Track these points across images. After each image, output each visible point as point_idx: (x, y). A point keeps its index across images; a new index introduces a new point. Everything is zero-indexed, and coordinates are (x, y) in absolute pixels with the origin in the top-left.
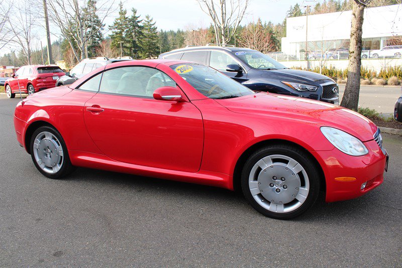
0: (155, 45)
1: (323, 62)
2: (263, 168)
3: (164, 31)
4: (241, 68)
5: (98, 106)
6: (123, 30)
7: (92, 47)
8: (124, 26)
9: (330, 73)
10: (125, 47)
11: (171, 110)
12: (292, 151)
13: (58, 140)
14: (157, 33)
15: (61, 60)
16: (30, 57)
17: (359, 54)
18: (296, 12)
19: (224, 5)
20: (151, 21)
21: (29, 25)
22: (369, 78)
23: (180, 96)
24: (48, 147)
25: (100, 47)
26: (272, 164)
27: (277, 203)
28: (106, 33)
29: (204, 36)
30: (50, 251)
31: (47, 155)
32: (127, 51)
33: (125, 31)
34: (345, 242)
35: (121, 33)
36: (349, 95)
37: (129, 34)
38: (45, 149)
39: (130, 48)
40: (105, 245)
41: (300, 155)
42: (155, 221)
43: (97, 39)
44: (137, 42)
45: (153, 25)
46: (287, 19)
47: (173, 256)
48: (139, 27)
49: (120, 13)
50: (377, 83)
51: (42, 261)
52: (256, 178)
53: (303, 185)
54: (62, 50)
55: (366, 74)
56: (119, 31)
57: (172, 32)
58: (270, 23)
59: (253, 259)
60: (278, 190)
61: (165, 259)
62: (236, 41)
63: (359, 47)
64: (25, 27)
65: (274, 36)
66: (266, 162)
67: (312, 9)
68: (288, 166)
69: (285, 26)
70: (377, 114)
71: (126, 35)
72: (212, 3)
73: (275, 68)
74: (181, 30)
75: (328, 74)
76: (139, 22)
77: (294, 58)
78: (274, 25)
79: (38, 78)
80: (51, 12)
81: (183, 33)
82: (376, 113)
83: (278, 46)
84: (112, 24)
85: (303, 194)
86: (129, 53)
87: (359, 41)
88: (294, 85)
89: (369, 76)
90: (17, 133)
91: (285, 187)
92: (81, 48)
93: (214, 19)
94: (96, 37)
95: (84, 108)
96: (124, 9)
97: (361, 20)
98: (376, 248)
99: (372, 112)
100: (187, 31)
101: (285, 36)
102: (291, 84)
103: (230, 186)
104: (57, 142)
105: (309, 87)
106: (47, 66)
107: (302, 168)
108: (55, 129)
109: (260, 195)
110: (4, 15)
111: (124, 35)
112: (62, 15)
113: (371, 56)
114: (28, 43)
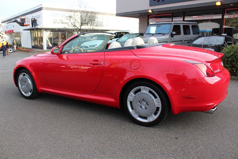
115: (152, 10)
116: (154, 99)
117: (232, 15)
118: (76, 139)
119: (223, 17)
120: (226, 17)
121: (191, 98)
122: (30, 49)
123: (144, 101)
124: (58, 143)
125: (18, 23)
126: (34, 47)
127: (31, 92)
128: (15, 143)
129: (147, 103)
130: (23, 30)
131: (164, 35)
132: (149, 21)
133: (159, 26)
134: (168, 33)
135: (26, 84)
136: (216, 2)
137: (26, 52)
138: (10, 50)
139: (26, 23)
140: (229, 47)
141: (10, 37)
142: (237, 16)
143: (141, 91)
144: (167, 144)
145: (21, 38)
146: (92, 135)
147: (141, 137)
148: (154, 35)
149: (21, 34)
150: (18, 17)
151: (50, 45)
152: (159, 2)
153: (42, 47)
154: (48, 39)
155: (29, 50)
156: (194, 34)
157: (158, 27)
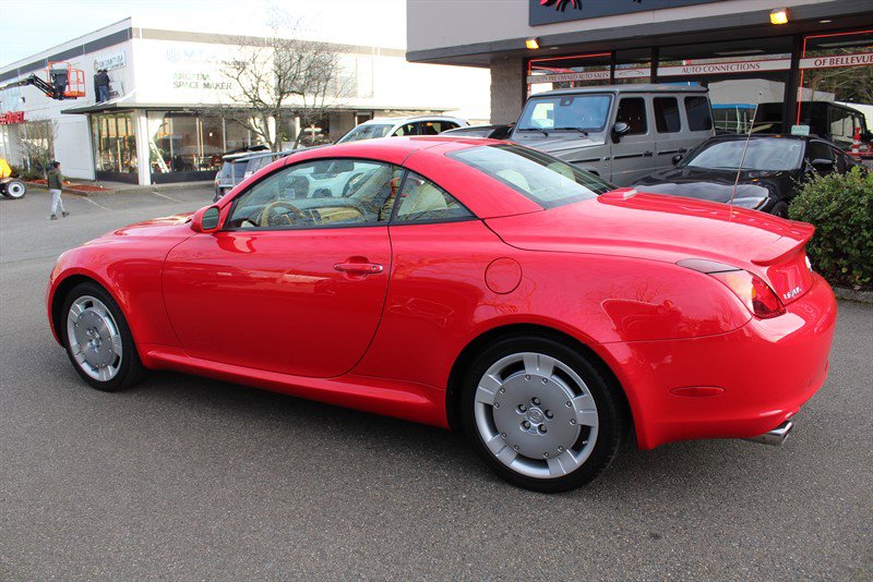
115: (538, 40)
116: (573, 396)
117: (828, 59)
118: (298, 547)
119: (795, 63)
120: (805, 64)
121: (705, 394)
122: (90, 184)
123: (536, 404)
124: (236, 566)
125: (43, 86)
126: (102, 175)
127: (115, 366)
128: (78, 570)
129: (546, 413)
130: (62, 112)
131: (586, 134)
132: (529, 80)
133: (568, 103)
134: (602, 129)
135: (98, 336)
136: (769, 12)
137: (72, 196)
138: (16, 190)
139: (71, 88)
140: (823, 181)
141: (10, 139)
142: (844, 61)
143: (524, 368)
144: (621, 558)
145: (55, 142)
146: (354, 531)
147: (530, 533)
148: (550, 135)
149: (55, 129)
150: (40, 65)
151: (165, 169)
152: (563, 10)
153: (133, 177)
154: (154, 146)
155: (84, 188)
156: (693, 128)
157: (562, 104)
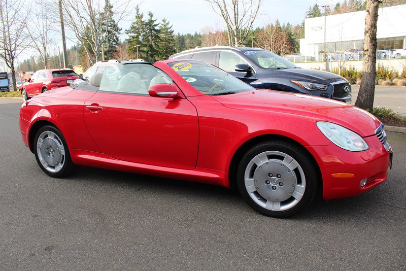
0: (172, 48)
1: (342, 62)
2: (259, 166)
3: (181, 35)
4: (250, 68)
5: (97, 105)
6: (140, 34)
7: (109, 51)
8: (141, 30)
9: (349, 75)
10: (142, 51)
11: (167, 108)
12: (287, 147)
13: (59, 139)
14: (173, 36)
15: (79, 64)
16: (46, 62)
17: (374, 53)
18: (315, 13)
19: (236, 6)
20: (167, 24)
21: (45, 30)
22: (390, 78)
23: (176, 93)
24: (51, 146)
25: (116, 51)
26: (267, 161)
27: (274, 201)
28: (123, 38)
29: (221, 38)
30: (42, 246)
31: (49, 154)
32: (144, 55)
33: (142, 35)
34: (342, 240)
35: (137, 37)
36: (364, 95)
37: (146, 38)
38: (48, 149)
39: (147, 52)
40: (96, 241)
41: (296, 151)
42: (150, 218)
43: (114, 43)
44: (154, 46)
45: (170, 28)
46: (306, 20)
47: (162, 252)
48: (156, 31)
49: (136, 17)
50: (398, 84)
51: (33, 255)
52: (252, 176)
53: (299, 182)
54: (80, 55)
55: (387, 75)
56: (136, 35)
57: (189, 36)
58: (288, 24)
59: (243, 256)
60: (274, 188)
61: (153, 255)
62: (254, 43)
63: (374, 45)
64: (42, 33)
65: (292, 37)
66: (262, 158)
67: (332, 9)
68: (283, 162)
69: (304, 28)
70: (394, 114)
71: (143, 39)
72: (224, 4)
73: (286, 67)
74: (198, 33)
75: (347, 75)
76: (155, 25)
77: (312, 60)
78: (293, 27)
79: (53, 82)
80: (66, 17)
81: (200, 36)
82: (392, 113)
83: (297, 48)
84: (128, 28)
85: (300, 191)
86: (146, 57)
87: (373, 39)
88: (303, 84)
89: (390, 77)
90: (22, 133)
91: (281, 184)
92: (96, 52)
93: (226, 20)
94: (113, 42)
95: (84, 106)
96: (140, 13)
97: (375, 17)
98: (373, 247)
99: (389, 112)
100: (204, 34)
101: (304, 38)
102: (300, 83)
103: (226, 183)
104: (59, 141)
105: (319, 86)
106: (61, 70)
107: (297, 165)
108: (57, 128)
109: (256, 193)
110: (22, 21)
111: (141, 38)
112: (76, 19)
113: (393, 56)
114: (45, 48)
